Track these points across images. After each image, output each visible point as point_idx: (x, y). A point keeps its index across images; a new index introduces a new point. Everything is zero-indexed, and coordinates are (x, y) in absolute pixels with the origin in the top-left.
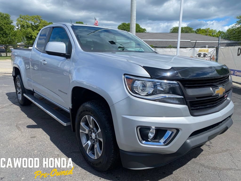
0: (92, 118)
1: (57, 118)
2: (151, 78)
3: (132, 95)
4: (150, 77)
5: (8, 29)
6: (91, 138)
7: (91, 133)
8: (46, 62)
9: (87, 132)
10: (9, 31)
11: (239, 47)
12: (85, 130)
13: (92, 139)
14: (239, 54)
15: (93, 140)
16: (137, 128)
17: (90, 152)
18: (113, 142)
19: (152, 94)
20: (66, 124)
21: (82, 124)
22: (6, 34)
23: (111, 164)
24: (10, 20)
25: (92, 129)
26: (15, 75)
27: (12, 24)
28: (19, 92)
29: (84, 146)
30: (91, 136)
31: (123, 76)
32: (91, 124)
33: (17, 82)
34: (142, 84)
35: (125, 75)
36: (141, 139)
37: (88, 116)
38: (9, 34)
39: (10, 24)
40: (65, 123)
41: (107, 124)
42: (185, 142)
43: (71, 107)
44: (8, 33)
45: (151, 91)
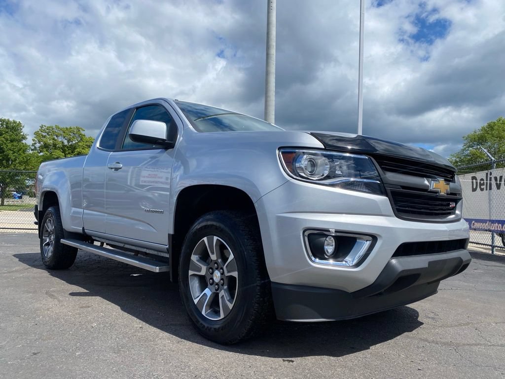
0: (215, 238)
1: (141, 263)
2: (325, 150)
3: (293, 178)
4: (323, 147)
5: (15, 150)
6: (211, 283)
7: (212, 273)
8: (121, 165)
9: (203, 273)
10: (15, 154)
11: (472, 176)
12: (200, 270)
13: (215, 284)
14: (474, 187)
15: (217, 284)
16: (304, 232)
17: (209, 311)
18: (258, 271)
19: (328, 177)
20: (160, 269)
21: (194, 258)
22: (8, 160)
23: (253, 317)
24: (22, 134)
25: (216, 263)
26: (42, 210)
27: (24, 141)
28: (48, 241)
29: (196, 301)
30: (212, 279)
31: (277, 151)
32: (213, 253)
33: (45, 222)
34: (309, 161)
35: (279, 149)
36: (310, 254)
37: (207, 238)
38: (15, 160)
39: (20, 141)
40: (157, 266)
41: (247, 240)
42: (389, 262)
43: (172, 232)
44: (13, 158)
45: (326, 173)
